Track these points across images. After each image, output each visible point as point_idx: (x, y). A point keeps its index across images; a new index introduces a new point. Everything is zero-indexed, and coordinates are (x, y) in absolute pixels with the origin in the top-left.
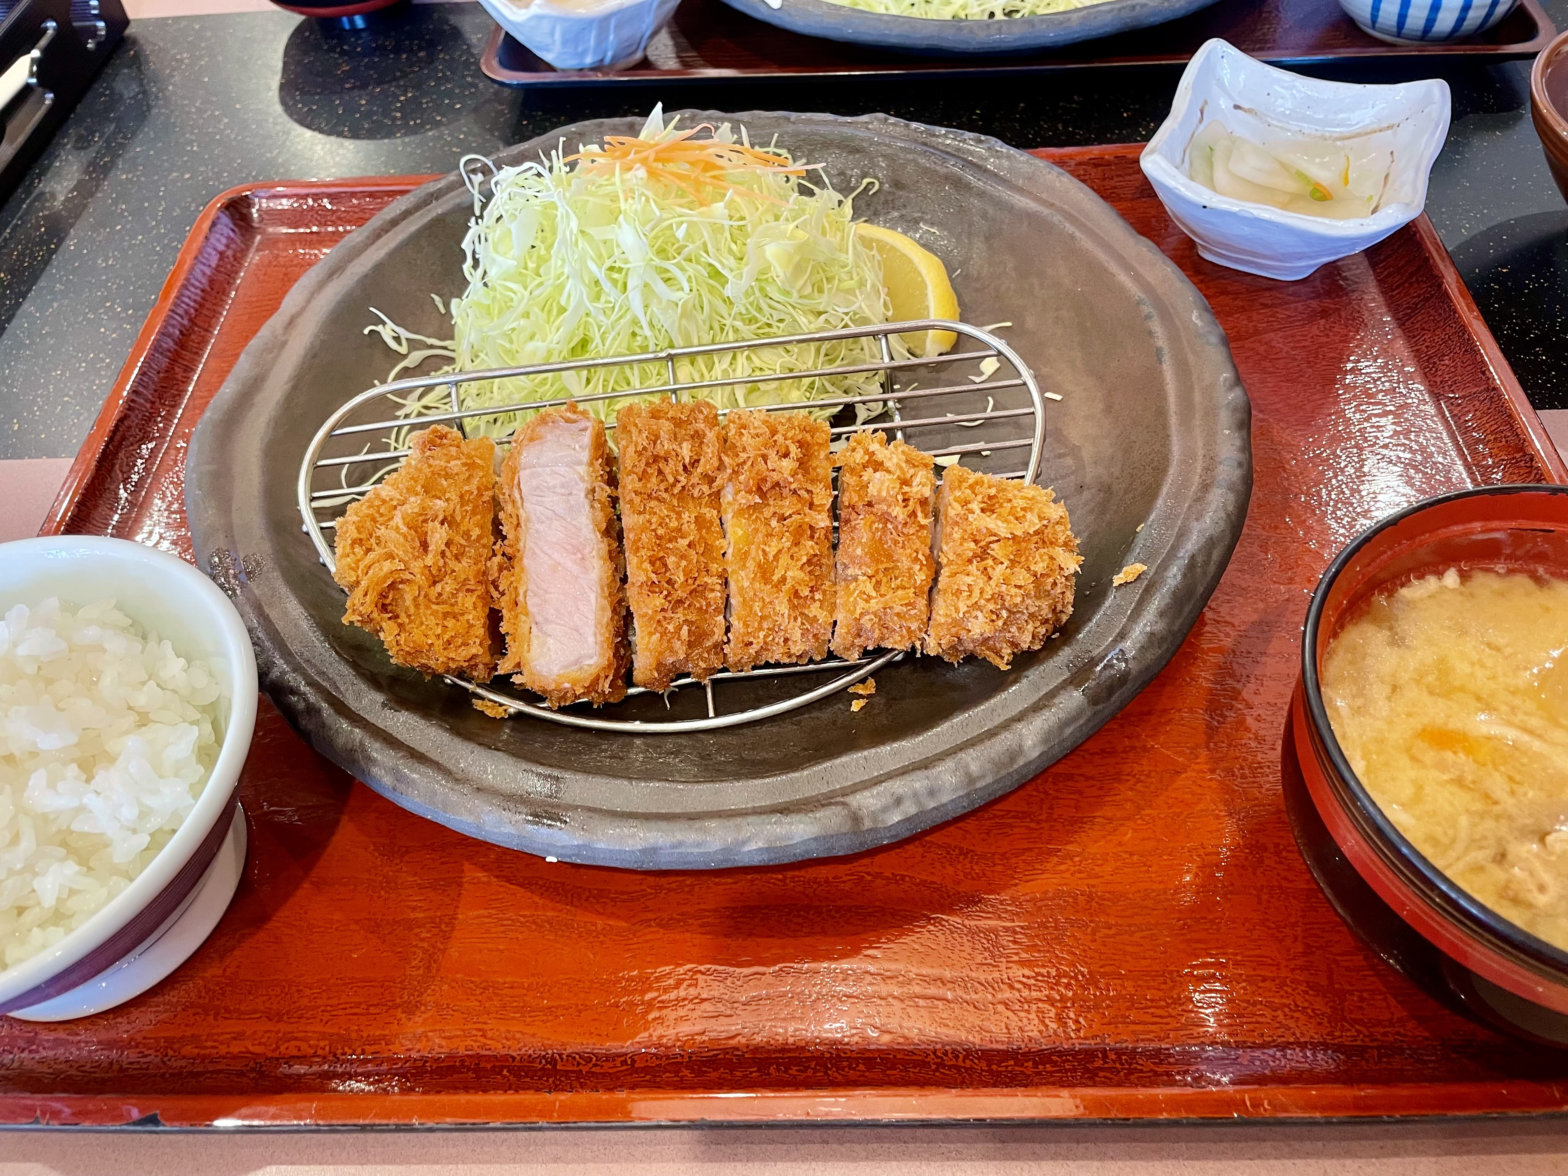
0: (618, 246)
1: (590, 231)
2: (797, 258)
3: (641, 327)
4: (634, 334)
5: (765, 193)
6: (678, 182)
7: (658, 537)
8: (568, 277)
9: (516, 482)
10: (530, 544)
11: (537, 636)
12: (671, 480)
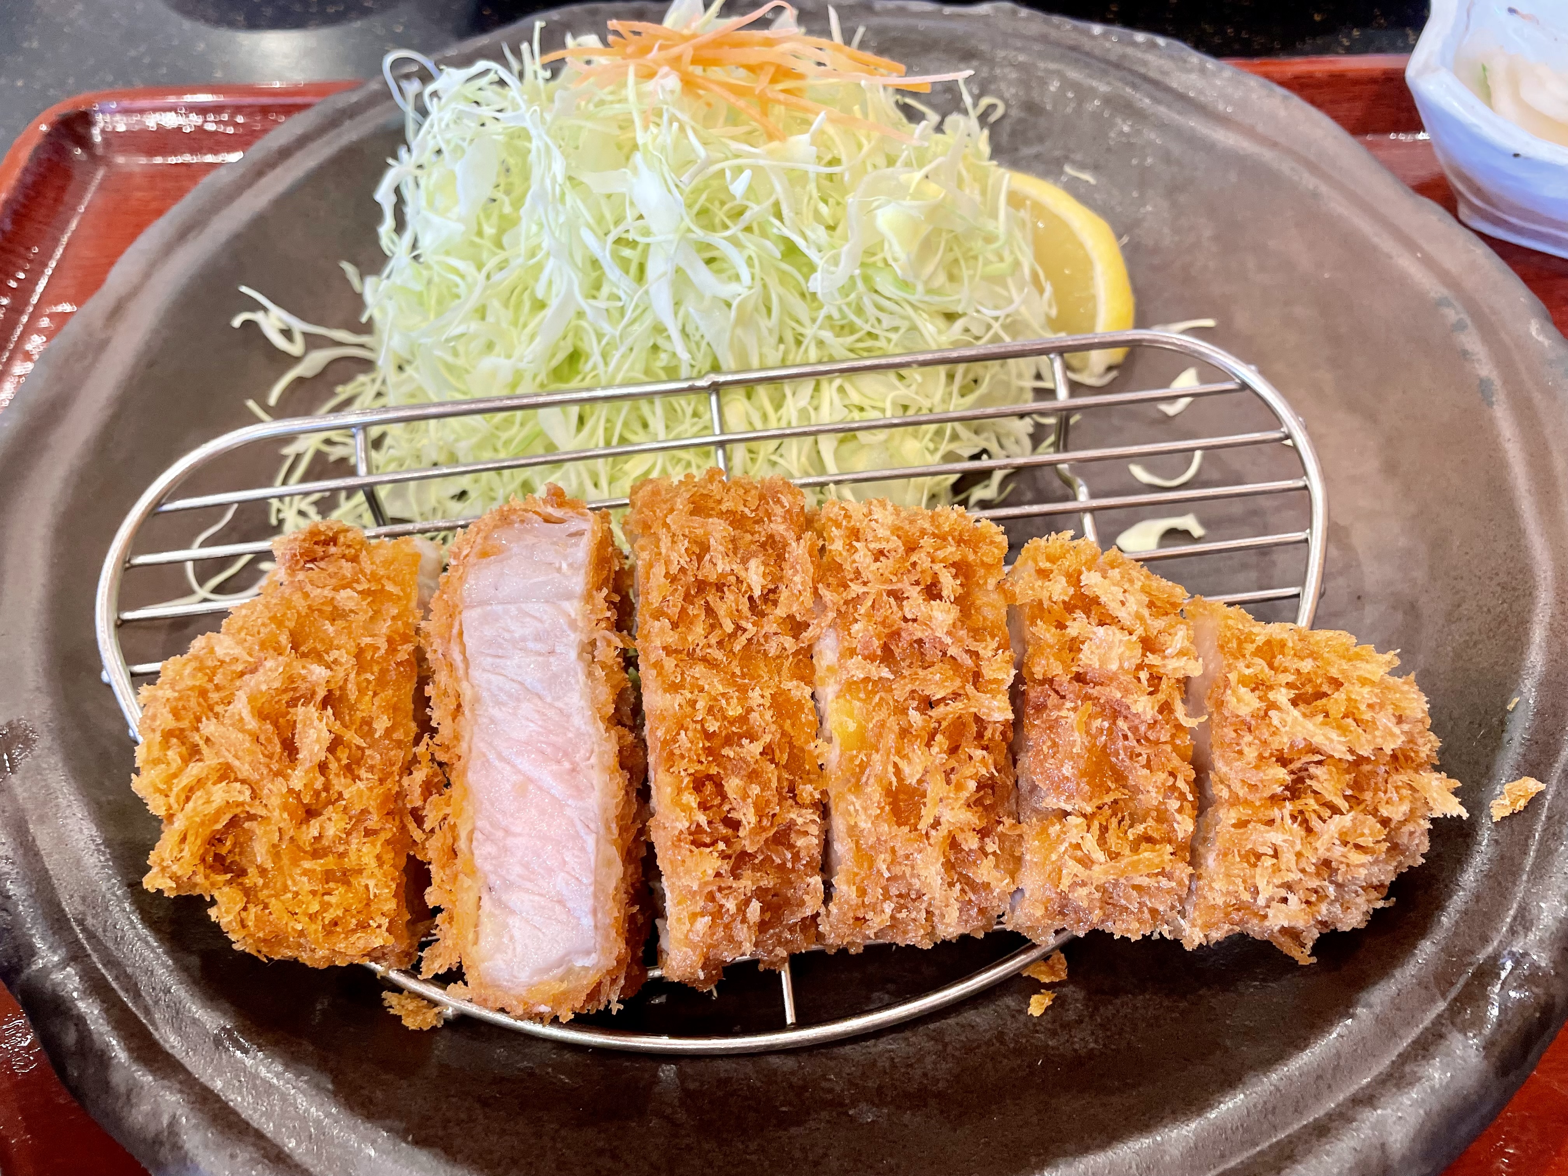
0: (632, 204)
1: (587, 177)
2: (925, 230)
3: (669, 337)
4: (655, 348)
5: (872, 117)
6: (732, 99)
7: (708, 736)
8: (548, 254)
9: (455, 631)
10: (480, 745)
11: (491, 915)
12: (729, 627)
